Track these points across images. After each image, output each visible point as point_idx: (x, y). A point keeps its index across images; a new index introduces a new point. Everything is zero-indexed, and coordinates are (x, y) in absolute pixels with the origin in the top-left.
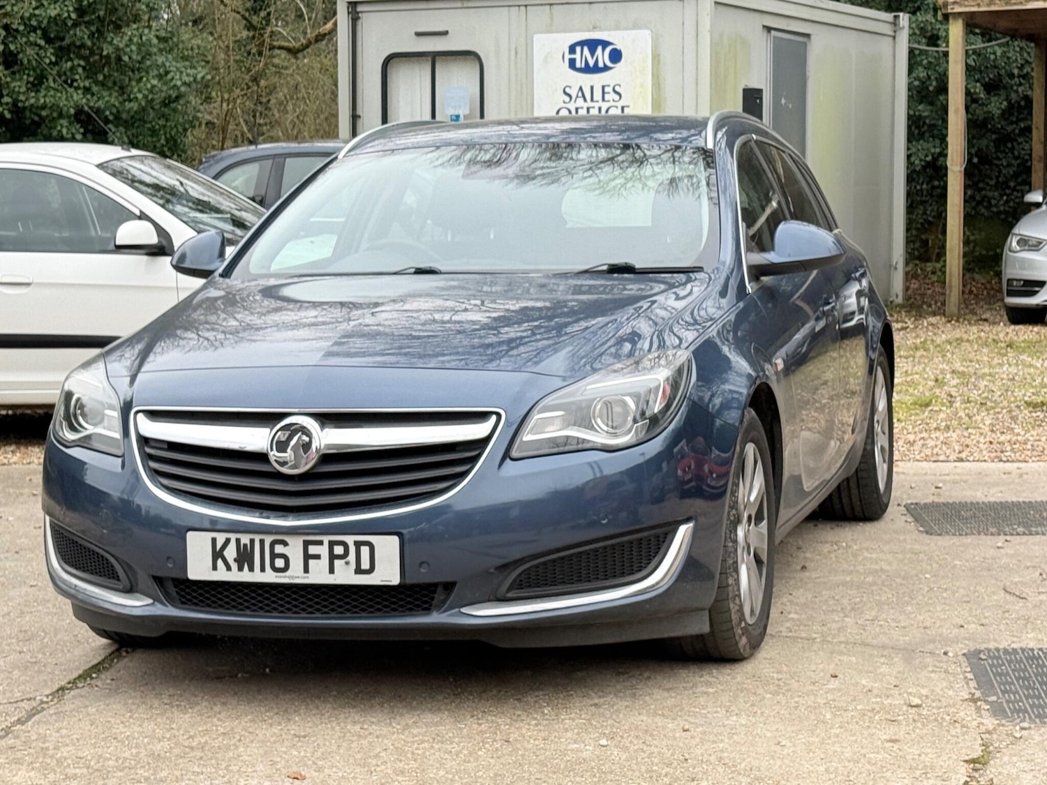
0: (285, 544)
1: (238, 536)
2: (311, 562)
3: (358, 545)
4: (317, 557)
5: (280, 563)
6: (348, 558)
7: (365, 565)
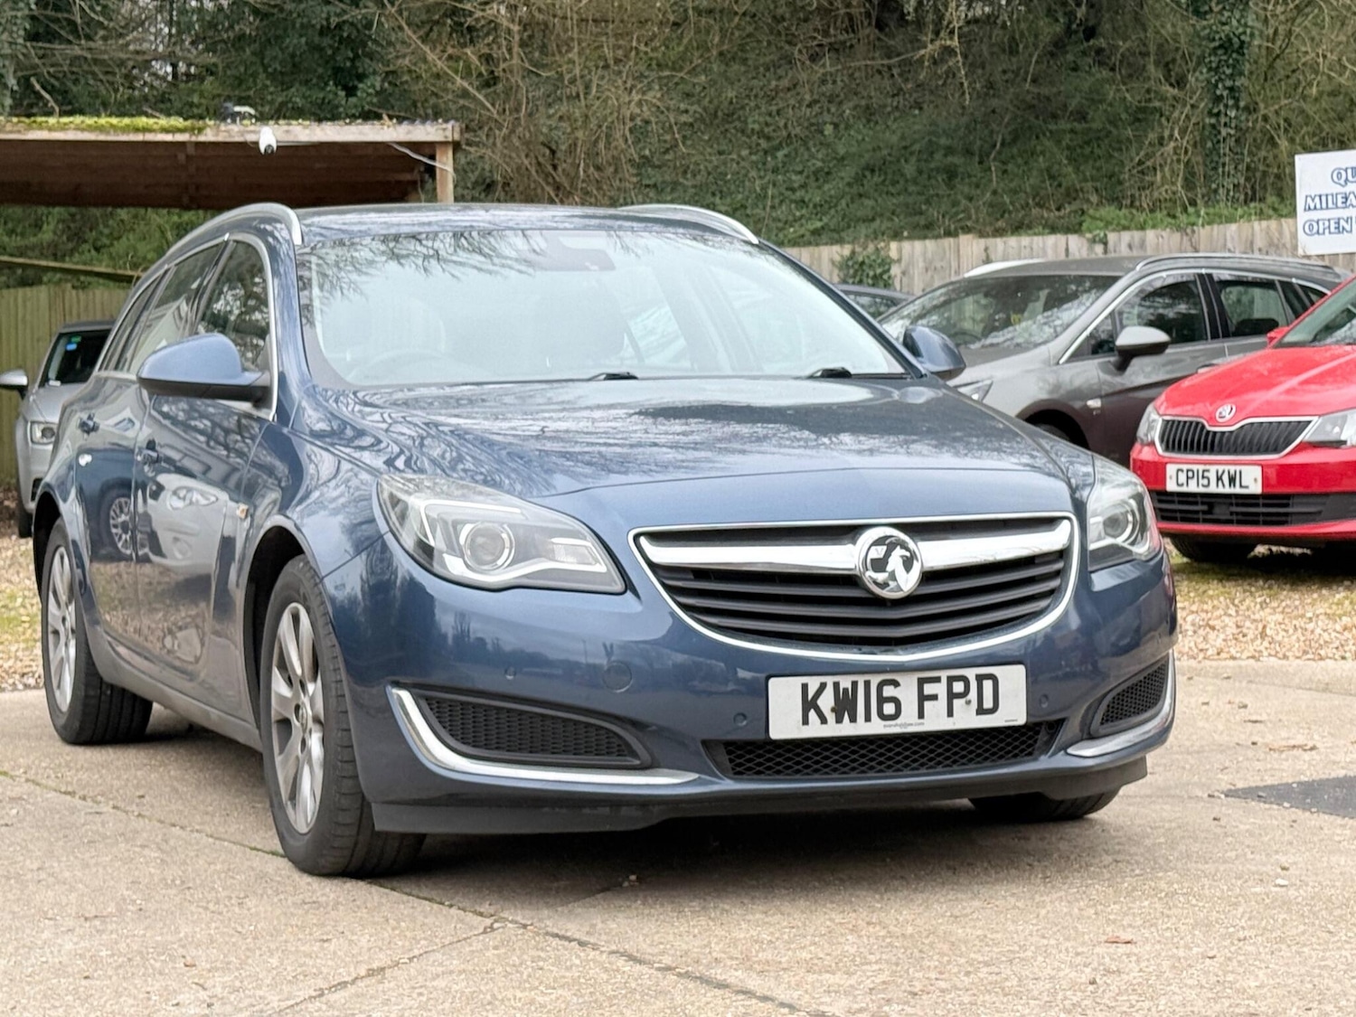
0: (896, 684)
1: (836, 679)
2: (927, 704)
3: (980, 678)
4: (934, 697)
5: (889, 709)
6: (969, 697)
7: (988, 704)
